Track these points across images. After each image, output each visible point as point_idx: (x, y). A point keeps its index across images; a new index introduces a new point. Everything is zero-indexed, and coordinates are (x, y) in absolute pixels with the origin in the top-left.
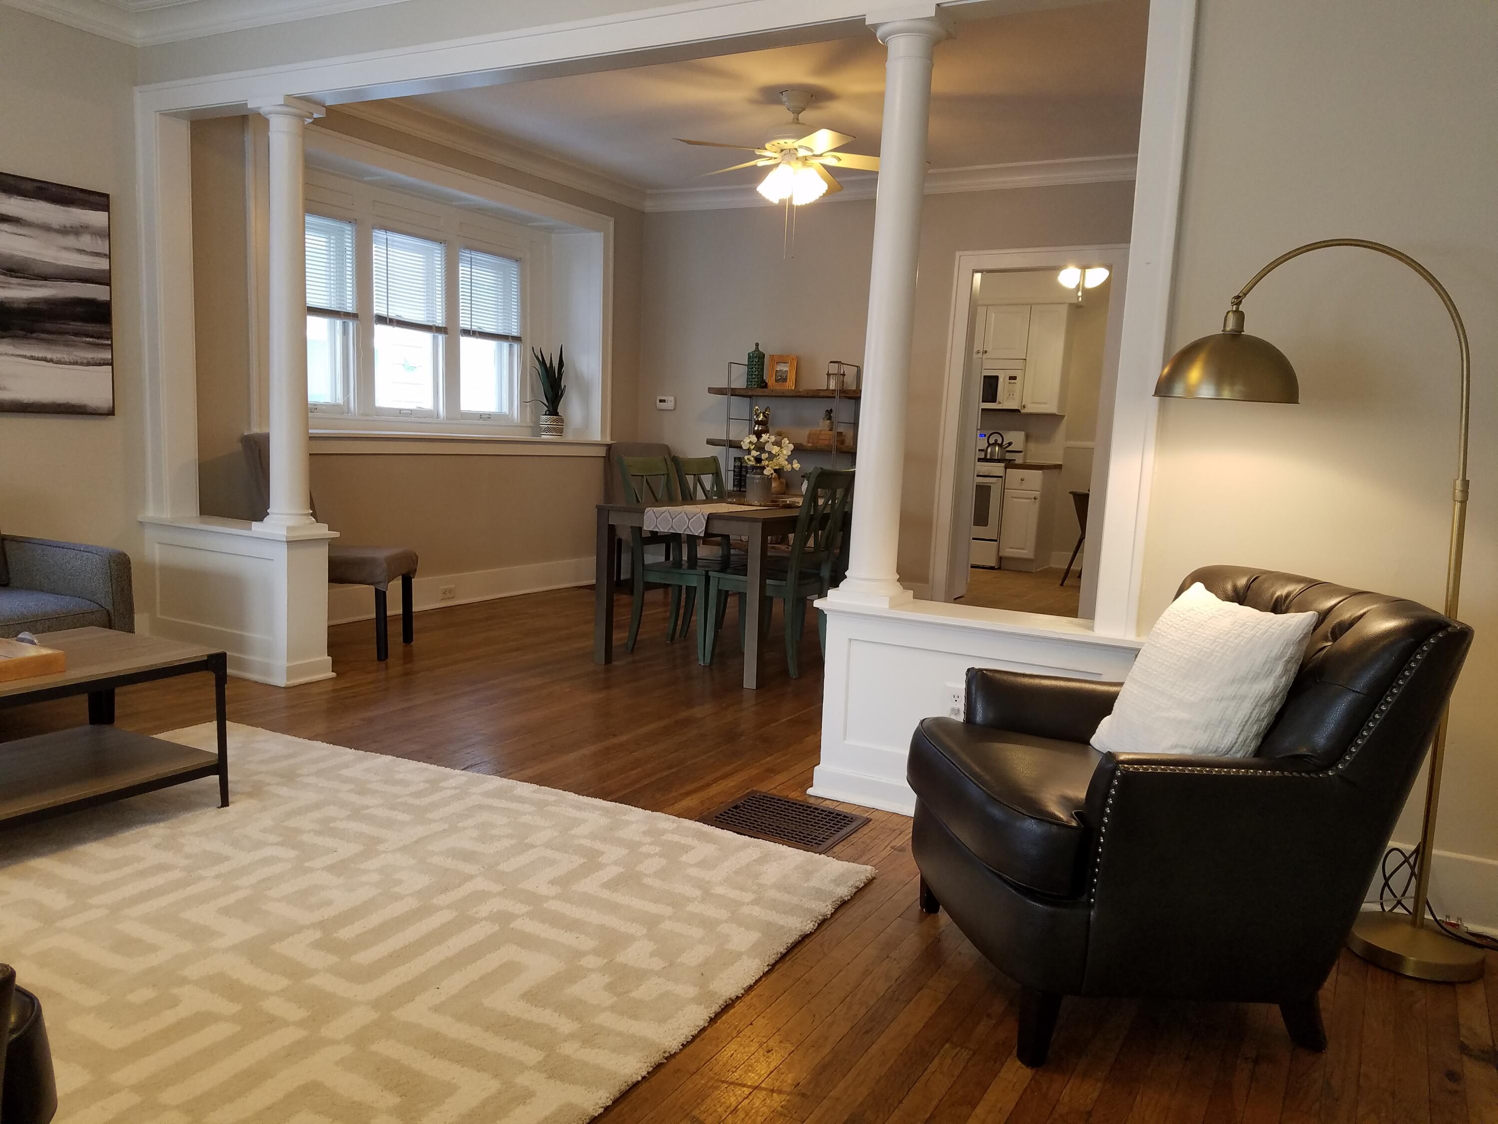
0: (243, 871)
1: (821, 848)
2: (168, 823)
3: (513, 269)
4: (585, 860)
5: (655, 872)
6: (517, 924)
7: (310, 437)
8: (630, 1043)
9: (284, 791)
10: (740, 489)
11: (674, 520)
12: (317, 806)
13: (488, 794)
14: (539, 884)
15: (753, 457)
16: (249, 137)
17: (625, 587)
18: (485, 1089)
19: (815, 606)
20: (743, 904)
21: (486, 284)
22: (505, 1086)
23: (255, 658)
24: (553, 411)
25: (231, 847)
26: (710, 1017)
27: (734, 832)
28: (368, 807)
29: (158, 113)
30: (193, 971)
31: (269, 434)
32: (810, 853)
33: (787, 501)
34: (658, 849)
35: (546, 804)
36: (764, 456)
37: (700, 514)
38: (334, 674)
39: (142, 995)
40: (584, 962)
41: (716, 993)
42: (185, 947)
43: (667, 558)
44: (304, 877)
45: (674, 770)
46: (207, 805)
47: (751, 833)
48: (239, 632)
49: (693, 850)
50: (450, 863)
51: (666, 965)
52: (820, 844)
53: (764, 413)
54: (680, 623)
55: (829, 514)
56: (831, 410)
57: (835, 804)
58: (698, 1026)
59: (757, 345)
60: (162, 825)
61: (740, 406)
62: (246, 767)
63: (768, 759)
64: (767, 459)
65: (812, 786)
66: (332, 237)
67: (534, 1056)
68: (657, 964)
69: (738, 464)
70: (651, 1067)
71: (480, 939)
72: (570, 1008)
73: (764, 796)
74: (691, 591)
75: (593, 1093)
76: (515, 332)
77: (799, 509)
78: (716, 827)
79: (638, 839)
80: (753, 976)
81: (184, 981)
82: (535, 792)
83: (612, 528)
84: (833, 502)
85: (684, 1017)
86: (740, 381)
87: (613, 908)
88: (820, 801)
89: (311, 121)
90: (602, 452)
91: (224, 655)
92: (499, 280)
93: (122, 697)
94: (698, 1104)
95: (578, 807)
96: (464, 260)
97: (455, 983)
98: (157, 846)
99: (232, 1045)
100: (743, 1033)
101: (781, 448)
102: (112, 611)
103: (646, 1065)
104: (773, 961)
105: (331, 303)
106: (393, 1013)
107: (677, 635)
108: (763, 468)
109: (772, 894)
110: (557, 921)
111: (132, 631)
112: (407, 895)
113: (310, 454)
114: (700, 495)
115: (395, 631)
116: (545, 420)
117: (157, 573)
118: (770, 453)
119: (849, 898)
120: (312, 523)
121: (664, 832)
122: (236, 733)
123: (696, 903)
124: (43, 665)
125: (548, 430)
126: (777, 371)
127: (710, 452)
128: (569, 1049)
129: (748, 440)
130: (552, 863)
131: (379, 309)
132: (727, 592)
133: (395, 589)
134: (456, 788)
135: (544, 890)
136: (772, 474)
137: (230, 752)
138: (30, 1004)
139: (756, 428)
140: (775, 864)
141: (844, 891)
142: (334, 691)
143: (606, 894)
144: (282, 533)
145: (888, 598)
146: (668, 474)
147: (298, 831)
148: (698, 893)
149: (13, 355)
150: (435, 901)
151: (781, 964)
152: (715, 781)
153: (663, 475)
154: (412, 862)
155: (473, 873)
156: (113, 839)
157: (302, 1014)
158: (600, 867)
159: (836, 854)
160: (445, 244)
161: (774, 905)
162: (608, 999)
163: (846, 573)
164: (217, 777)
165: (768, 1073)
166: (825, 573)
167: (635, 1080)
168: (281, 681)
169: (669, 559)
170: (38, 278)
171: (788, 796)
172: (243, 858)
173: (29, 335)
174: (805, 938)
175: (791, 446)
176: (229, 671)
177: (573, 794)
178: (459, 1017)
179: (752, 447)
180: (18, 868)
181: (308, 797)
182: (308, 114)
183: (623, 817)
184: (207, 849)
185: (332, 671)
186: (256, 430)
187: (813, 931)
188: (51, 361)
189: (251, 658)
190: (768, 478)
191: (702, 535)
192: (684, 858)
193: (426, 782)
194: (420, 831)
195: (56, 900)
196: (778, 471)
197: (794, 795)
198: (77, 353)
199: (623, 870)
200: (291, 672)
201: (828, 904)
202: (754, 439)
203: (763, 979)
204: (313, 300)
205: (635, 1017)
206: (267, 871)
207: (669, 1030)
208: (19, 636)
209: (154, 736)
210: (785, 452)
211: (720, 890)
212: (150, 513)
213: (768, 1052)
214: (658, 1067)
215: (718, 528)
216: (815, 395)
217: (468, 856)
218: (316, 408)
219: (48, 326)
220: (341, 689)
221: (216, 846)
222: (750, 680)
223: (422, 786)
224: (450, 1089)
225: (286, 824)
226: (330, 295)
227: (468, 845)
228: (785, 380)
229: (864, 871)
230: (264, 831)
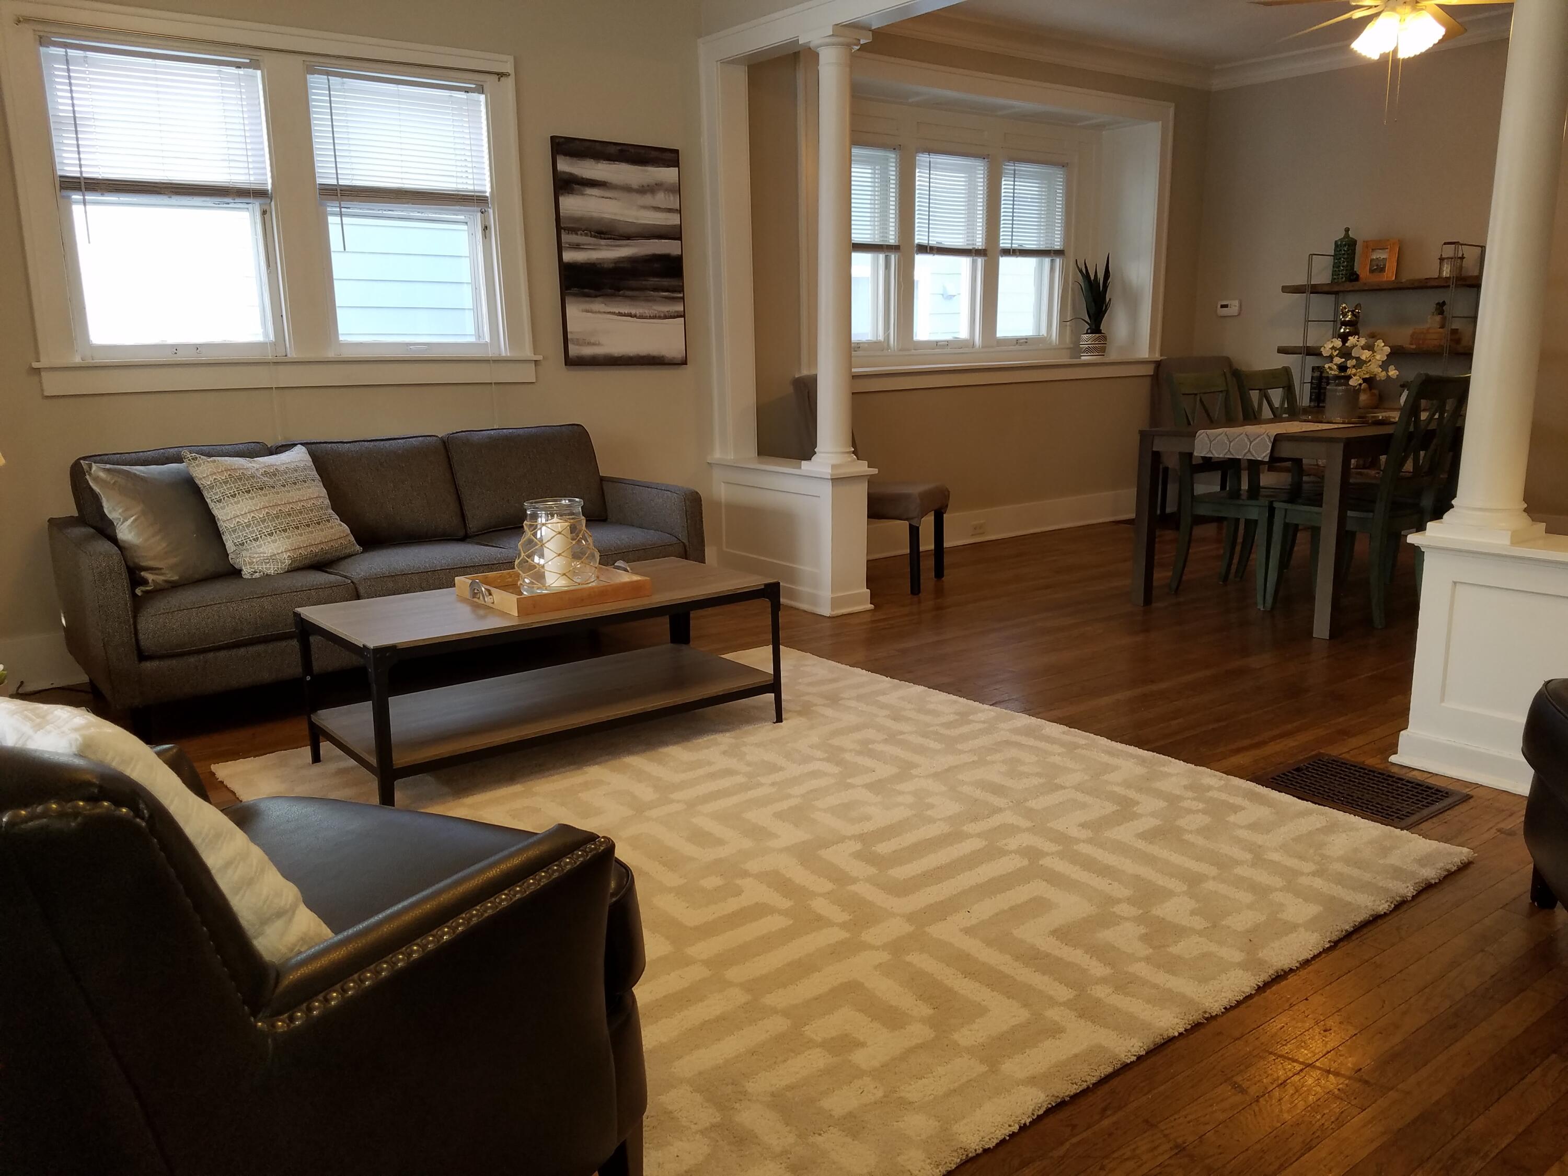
0: (795, 781)
1: (1403, 823)
2: (733, 734)
3: (1058, 177)
4: (1118, 808)
5: (1198, 829)
6: (1047, 862)
7: (853, 376)
8: (1166, 998)
9: (829, 712)
10: (1318, 404)
11: (1232, 444)
12: (857, 728)
13: (1016, 731)
14: (1069, 824)
15: (1335, 364)
16: (800, 76)
17: (1170, 521)
18: (1015, 1016)
19: (1409, 541)
20: (1302, 874)
21: (1029, 196)
22: (1034, 1017)
23: (804, 589)
24: (1095, 328)
25: (785, 759)
26: (1257, 985)
27: (1294, 796)
28: (902, 733)
29: (719, 63)
30: (753, 866)
31: (816, 375)
32: (1389, 827)
33: (1379, 416)
34: (1201, 806)
35: (1076, 746)
36: (1350, 363)
37: (1264, 436)
38: (872, 607)
39: (712, 882)
40: (1117, 909)
41: (1266, 962)
42: (747, 844)
43: (1223, 487)
44: (847, 792)
45: (1224, 724)
46: (764, 720)
47: (1316, 799)
48: (791, 565)
49: (1243, 811)
50: (978, 794)
51: (1209, 925)
52: (1403, 819)
53: (1352, 311)
54: (1235, 561)
55: (1434, 430)
56: (1444, 302)
57: (1426, 775)
58: (1244, 992)
59: (1347, 230)
60: (728, 734)
61: (1322, 306)
62: (797, 688)
63: (1341, 719)
64: (1354, 367)
65: (1396, 753)
66: (877, 167)
67: (1064, 993)
68: (1198, 923)
69: (1317, 374)
70: (1189, 1024)
71: (1010, 871)
72: (1103, 952)
73: (1334, 761)
74: (1251, 525)
75: (1125, 1040)
76: (1058, 245)
77: (1393, 426)
78: (1272, 789)
79: (1178, 793)
80: (1311, 950)
81: (745, 874)
82: (1064, 733)
83: (1156, 456)
84: (1441, 415)
85: (1228, 980)
86: (1322, 274)
87: (1150, 860)
88: (1404, 771)
89: (858, 48)
90: (1149, 370)
91: (777, 585)
92: (1044, 189)
93: (697, 620)
94: (1241, 1071)
95: (1110, 753)
96: (1007, 173)
97: (985, 909)
98: (724, 753)
99: (786, 936)
100: (1296, 1007)
101: (1374, 352)
102: (687, 544)
103: (1183, 1022)
104: (1335, 938)
105: (874, 236)
106: (927, 929)
107: (1231, 576)
108: (1349, 377)
109: (1338, 867)
110: (1088, 864)
111: (702, 561)
112: (939, 819)
113: (853, 393)
114: (1267, 413)
115: (927, 565)
116: (1086, 339)
117: (723, 511)
118: (1358, 359)
119: (1437, 881)
120: (854, 461)
121: (1210, 788)
122: (789, 657)
123: (1246, 866)
124: (634, 589)
125: (1088, 350)
126: (1372, 260)
127: (1280, 362)
128: (1101, 992)
129: (1330, 345)
130: (1084, 806)
131: (920, 238)
132: (1297, 525)
133: (927, 524)
134: (984, 722)
135: (1074, 832)
136: (1360, 385)
137: (783, 674)
138: (625, 873)
139: (1342, 330)
140: (1344, 835)
141: (1430, 873)
142: (873, 622)
143: (1141, 845)
144: (827, 471)
145: (1510, 533)
146: (1227, 391)
147: (842, 749)
148: (1249, 856)
149: (605, 312)
150: (965, 828)
151: (1346, 943)
152: (1273, 739)
153: (1221, 391)
154: (944, 788)
155: (1002, 806)
156: (689, 744)
157: (844, 917)
158: (1135, 816)
159: (1422, 832)
160: (988, 159)
161: (1340, 880)
162: (1144, 951)
163: (1453, 502)
164: (773, 694)
165: (1324, 1052)
166: (1427, 502)
167: (1171, 1035)
168: (826, 610)
169: (1225, 489)
170: (622, 238)
171: (1364, 762)
172: (794, 770)
173: (617, 293)
174: (1376, 919)
175: (1387, 350)
176: (782, 600)
177: (1106, 739)
178: (989, 943)
179: (1335, 354)
180: (616, 763)
181: (850, 719)
182: (855, 41)
183: (1162, 769)
184: (766, 759)
185: (871, 603)
186: (805, 372)
187: (1388, 912)
188: (635, 316)
189: (800, 588)
190: (1354, 389)
191: (1267, 459)
192: (1232, 818)
193: (956, 713)
194: (950, 760)
195: (645, 793)
196: (1370, 381)
197: (1372, 762)
198: (655, 307)
199: (1161, 823)
200: (835, 602)
201: (1409, 885)
202: (1338, 343)
203: (1324, 955)
204: (858, 236)
205: (1172, 972)
206: (815, 783)
207: (1210, 990)
208: (616, 564)
209: (723, 656)
210: (1378, 357)
211: (1275, 856)
212: (717, 455)
213: (1325, 1031)
214: (1196, 1027)
215: (1287, 451)
216: (1423, 286)
217: (997, 790)
218: (859, 346)
219: (633, 283)
220: (879, 621)
221: (770, 756)
222: (1321, 627)
223: (952, 718)
224: (981, 1011)
225: (830, 742)
226: (874, 230)
227: (997, 779)
228: (1382, 270)
229: (1461, 853)
230: (811, 747)
